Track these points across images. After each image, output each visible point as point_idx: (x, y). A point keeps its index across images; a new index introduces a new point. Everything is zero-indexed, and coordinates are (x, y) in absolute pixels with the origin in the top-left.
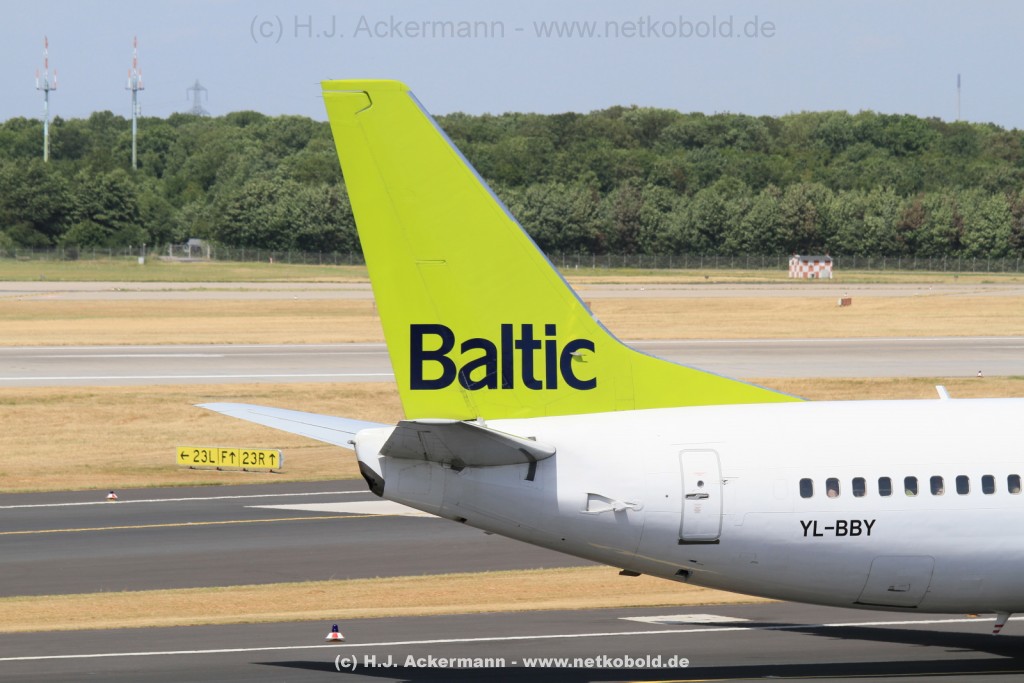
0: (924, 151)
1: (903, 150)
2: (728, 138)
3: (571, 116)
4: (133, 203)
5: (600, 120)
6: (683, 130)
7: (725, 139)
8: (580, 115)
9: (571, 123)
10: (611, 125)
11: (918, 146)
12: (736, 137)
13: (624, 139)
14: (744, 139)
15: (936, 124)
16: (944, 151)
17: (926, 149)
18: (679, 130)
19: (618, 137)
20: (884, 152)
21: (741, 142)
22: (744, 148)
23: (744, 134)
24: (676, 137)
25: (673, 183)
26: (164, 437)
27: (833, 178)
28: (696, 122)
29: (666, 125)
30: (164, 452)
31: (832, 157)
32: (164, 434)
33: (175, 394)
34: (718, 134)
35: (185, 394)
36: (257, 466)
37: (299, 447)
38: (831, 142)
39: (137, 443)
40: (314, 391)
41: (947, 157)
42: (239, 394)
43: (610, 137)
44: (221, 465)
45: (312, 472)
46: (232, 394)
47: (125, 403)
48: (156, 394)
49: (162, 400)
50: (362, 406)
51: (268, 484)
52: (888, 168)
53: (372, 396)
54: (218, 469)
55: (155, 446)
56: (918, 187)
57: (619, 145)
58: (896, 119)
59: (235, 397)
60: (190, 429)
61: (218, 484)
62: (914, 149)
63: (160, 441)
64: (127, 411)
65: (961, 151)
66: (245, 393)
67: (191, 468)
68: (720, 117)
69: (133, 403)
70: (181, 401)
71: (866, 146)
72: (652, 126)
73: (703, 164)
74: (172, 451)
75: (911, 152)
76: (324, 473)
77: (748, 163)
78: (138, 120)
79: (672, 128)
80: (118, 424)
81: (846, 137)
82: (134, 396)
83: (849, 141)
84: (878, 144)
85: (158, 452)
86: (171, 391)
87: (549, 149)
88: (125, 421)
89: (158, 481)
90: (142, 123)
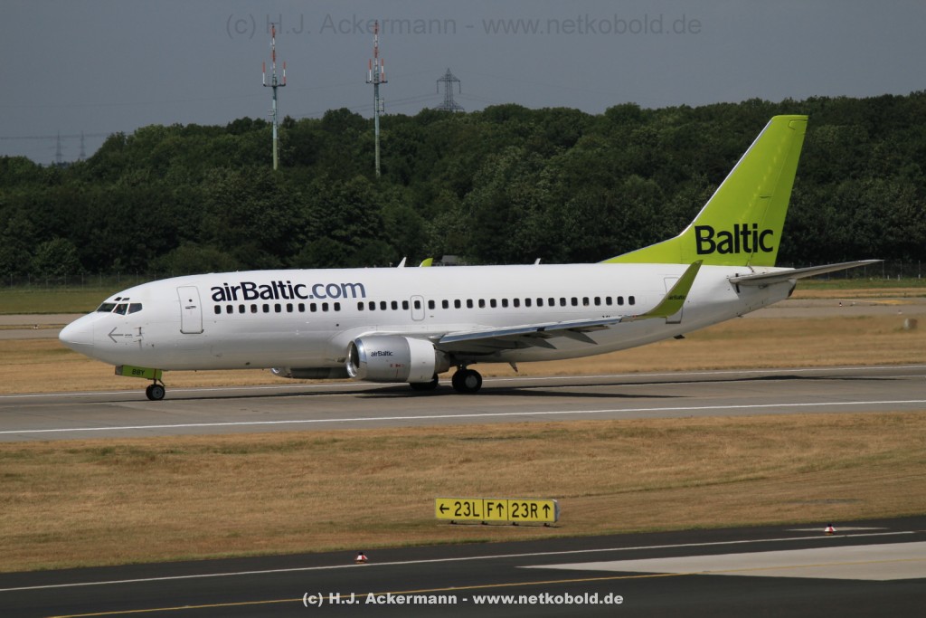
4: (376, 216)
26: (420, 487)
30: (419, 505)
32: (419, 483)
33: (431, 437)
35: (443, 437)
36: (529, 519)
37: (577, 496)
39: (388, 496)
40: (593, 430)
42: (506, 436)
44: (487, 518)
45: (593, 525)
46: (497, 435)
47: (374, 448)
48: (409, 437)
49: (416, 445)
50: (649, 446)
51: (542, 540)
53: (661, 435)
54: (483, 523)
55: (409, 498)
59: (501, 438)
60: (449, 477)
61: (484, 542)
63: (415, 492)
64: (377, 458)
66: (513, 434)
67: (452, 522)
69: (384, 448)
70: (439, 445)
74: (429, 504)
76: (608, 525)
78: (380, 118)
80: (367, 474)
82: (385, 440)
85: (413, 506)
86: (426, 434)
87: (865, 139)
88: (374, 470)
89: (415, 539)
90: (386, 122)
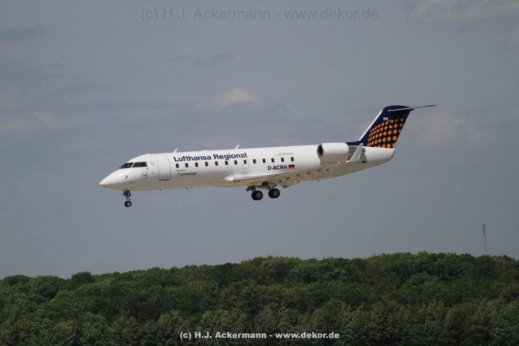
0: (462, 276)
1: (448, 276)
2: (333, 274)
3: (228, 266)
5: (248, 267)
6: (303, 271)
7: (331, 275)
8: (235, 265)
9: (230, 270)
10: (255, 270)
11: (457, 273)
12: (338, 273)
13: (265, 279)
14: (344, 275)
15: (468, 258)
16: (475, 276)
17: (463, 275)
18: (300, 271)
19: (260, 277)
20: (436, 278)
21: (342, 276)
22: (344, 281)
23: (344, 272)
24: (299, 276)
25: (298, 306)
27: (402, 297)
28: (311, 265)
29: (292, 268)
31: (402, 283)
34: (326, 272)
38: (400, 273)
41: (477, 279)
43: (255, 278)
52: (439, 289)
56: (459, 300)
57: (261, 282)
58: (442, 256)
62: (455, 275)
65: (485, 275)
68: (327, 261)
71: (424, 275)
72: (282, 269)
73: (318, 292)
75: (453, 277)
77: (346, 290)
79: (295, 270)
81: (410, 269)
83: (412, 272)
84: (431, 273)
